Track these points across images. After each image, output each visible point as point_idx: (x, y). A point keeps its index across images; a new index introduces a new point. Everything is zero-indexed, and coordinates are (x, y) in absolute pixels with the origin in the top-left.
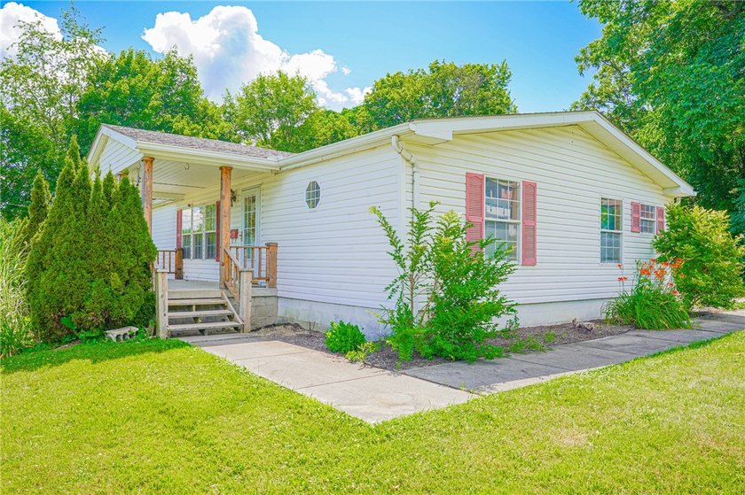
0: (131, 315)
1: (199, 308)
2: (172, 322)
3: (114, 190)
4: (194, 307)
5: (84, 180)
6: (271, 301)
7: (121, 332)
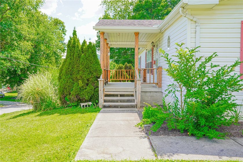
0: (87, 98)
1: (121, 96)
2: (105, 101)
3: (85, 47)
4: (119, 95)
5: (74, 44)
6: (158, 94)
7: (85, 104)
